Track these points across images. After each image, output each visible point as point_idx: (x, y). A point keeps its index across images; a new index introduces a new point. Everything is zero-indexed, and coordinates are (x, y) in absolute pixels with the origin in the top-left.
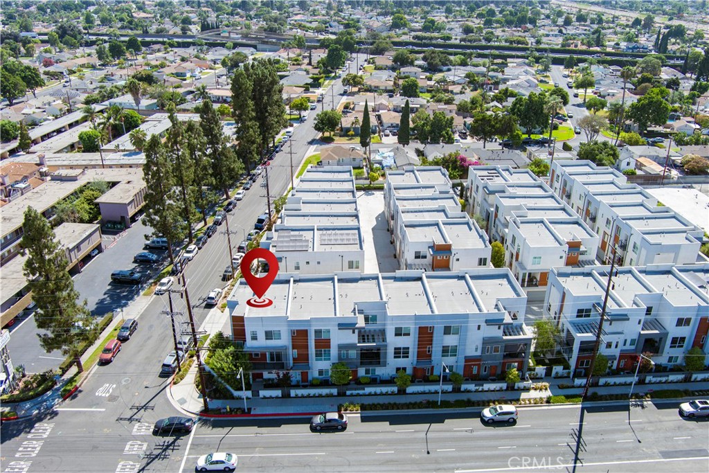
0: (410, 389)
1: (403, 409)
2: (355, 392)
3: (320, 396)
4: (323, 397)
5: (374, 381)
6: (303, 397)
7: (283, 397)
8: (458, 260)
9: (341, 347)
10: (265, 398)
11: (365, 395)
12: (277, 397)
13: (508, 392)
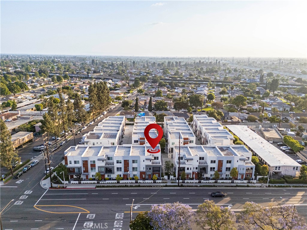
0: (121, 182)
2: (103, 182)
3: (91, 183)
5: (110, 179)
7: (79, 183)
8: (147, 143)
9: (99, 167)
10: (72, 184)
11: (106, 183)
12: (77, 184)
13: (154, 184)
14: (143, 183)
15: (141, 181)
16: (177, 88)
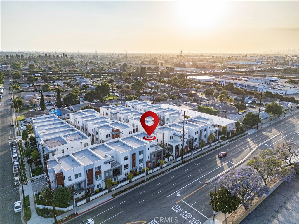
0: (133, 180)
1: (135, 187)
2: (114, 188)
3: (102, 195)
4: (104, 195)
5: (119, 182)
6: (95, 198)
7: (87, 202)
8: (123, 134)
9: (105, 172)
10: (80, 206)
11: (118, 188)
12: (85, 203)
13: (161, 169)
14: (153, 172)
15: (151, 171)
16: (52, 82)
